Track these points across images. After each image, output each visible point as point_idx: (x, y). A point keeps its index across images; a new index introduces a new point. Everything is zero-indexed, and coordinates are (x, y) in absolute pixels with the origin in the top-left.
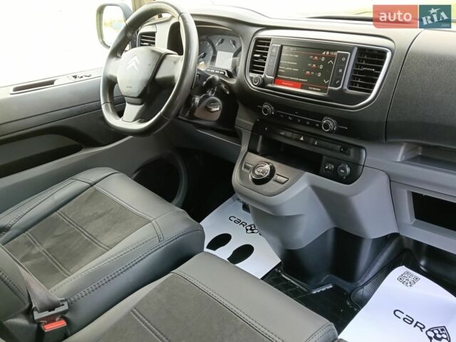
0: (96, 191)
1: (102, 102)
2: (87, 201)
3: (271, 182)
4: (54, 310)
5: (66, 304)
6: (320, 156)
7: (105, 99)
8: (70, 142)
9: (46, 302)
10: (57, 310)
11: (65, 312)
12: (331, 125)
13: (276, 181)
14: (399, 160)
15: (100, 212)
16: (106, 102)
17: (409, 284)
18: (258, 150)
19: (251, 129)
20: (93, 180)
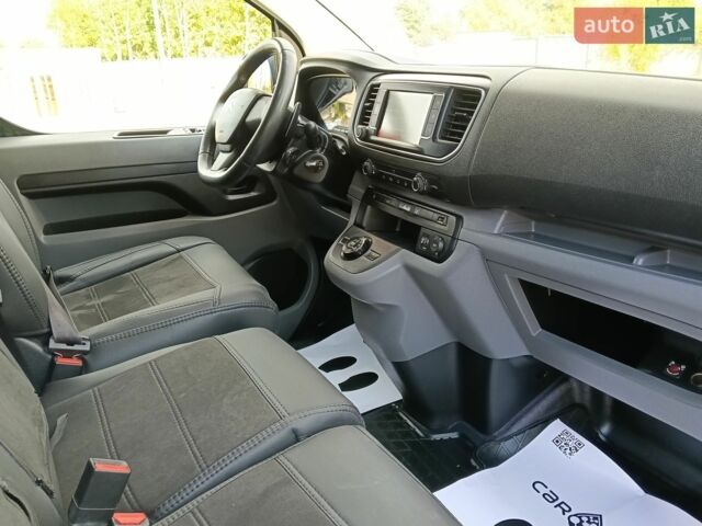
0: (181, 257)
1: (201, 151)
2: (166, 265)
3: (363, 257)
4: (72, 345)
5: (88, 343)
6: (418, 228)
7: (205, 149)
8: (175, 205)
9: (67, 335)
10: (76, 347)
11: (85, 353)
12: (420, 184)
13: (368, 257)
14: (496, 232)
15: (172, 276)
16: (204, 152)
17: (568, 451)
18: (364, 224)
19: (361, 197)
20: (182, 246)
